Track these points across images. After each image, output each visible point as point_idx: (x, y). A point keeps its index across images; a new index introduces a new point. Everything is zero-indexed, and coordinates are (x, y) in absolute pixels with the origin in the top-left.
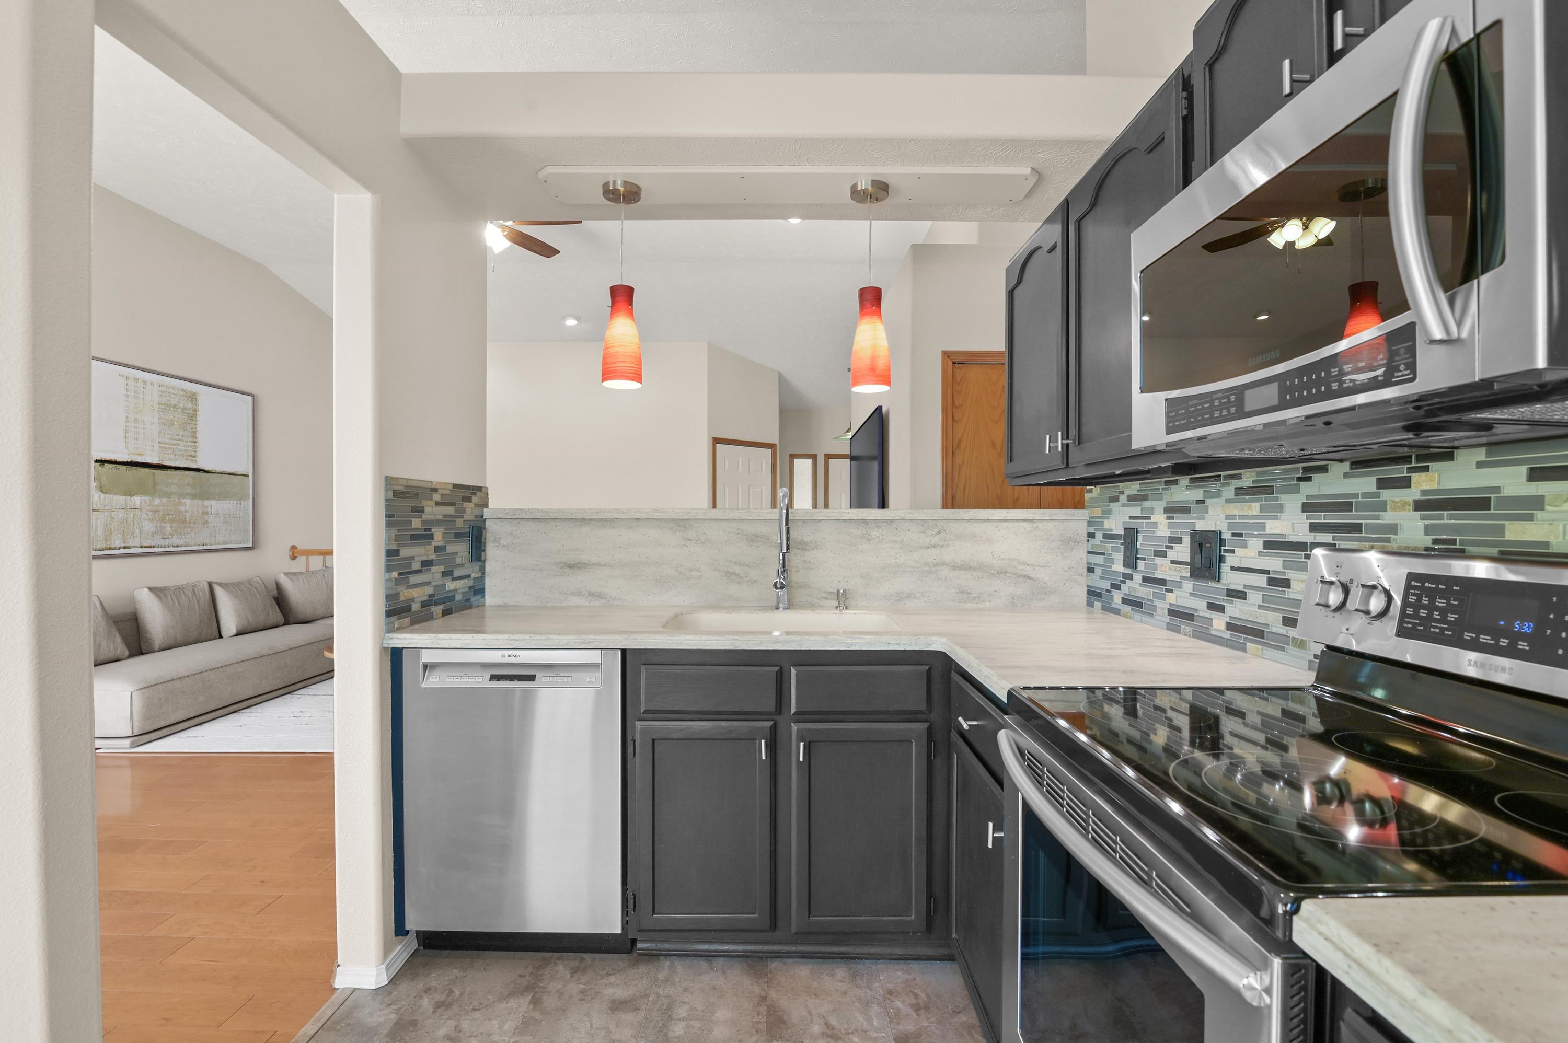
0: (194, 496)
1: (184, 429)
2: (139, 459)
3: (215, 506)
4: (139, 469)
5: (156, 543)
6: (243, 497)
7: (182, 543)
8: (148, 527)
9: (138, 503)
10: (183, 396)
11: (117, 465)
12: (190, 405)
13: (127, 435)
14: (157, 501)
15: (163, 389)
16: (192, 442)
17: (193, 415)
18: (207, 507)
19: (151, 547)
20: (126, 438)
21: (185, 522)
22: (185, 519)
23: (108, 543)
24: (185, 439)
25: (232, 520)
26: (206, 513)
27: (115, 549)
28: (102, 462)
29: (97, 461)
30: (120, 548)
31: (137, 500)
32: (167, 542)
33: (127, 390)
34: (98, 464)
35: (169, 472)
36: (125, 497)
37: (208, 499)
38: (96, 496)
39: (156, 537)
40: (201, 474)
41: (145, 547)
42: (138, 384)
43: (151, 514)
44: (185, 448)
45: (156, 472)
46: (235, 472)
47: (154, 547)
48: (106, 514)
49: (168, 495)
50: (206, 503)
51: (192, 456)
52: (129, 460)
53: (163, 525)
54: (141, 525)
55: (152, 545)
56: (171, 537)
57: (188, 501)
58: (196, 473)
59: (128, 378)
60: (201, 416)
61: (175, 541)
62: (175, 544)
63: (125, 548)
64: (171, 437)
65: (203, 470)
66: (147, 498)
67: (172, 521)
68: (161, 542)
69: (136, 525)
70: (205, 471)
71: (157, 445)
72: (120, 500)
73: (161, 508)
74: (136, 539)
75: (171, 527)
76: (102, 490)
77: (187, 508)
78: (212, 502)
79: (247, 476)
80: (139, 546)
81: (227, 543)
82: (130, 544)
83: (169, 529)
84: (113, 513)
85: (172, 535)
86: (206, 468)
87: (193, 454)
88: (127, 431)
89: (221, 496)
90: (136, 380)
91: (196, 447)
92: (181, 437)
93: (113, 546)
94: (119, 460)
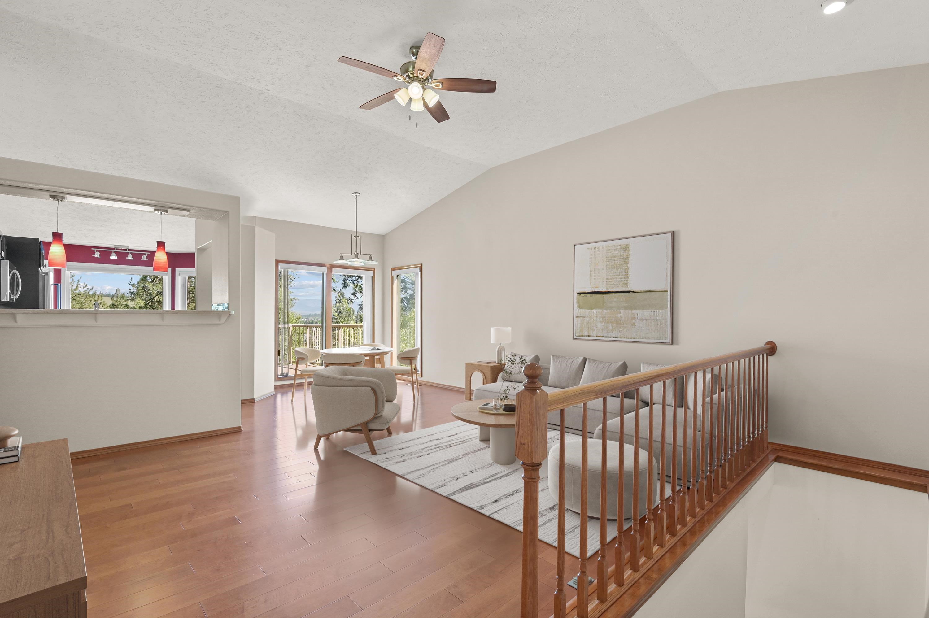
0: (626, 308)
1: (620, 268)
2: (596, 290)
3: (640, 313)
4: (596, 295)
5: (604, 334)
6: (663, 307)
7: (618, 336)
8: (600, 326)
9: (595, 313)
10: (620, 249)
11: (586, 294)
12: (625, 253)
13: (591, 278)
14: (605, 311)
15: (609, 248)
16: (625, 275)
17: (626, 259)
18: (635, 314)
19: (601, 337)
20: (590, 279)
21: (621, 324)
22: (621, 322)
23: (582, 333)
24: (621, 274)
25: (653, 323)
26: (634, 318)
27: (585, 336)
28: (580, 294)
29: (578, 293)
30: (587, 336)
31: (594, 311)
32: (610, 335)
33: (591, 255)
34: (578, 295)
35: (612, 295)
36: (589, 310)
37: (636, 309)
38: (577, 310)
39: (603, 331)
40: (630, 294)
41: (598, 337)
42: (596, 250)
43: (601, 319)
44: (621, 280)
45: (605, 295)
46: (655, 290)
47: (603, 337)
48: (581, 319)
49: (611, 308)
50: (634, 311)
51: (625, 284)
52: (591, 291)
53: (608, 325)
54: (596, 324)
55: (602, 336)
56: (612, 332)
57: (622, 311)
58: (627, 294)
59: (591, 249)
60: (631, 258)
61: (614, 334)
62: (614, 336)
63: (589, 336)
64: (613, 274)
65: (632, 291)
66: (600, 310)
67: (612, 323)
68: (606, 335)
69: (594, 325)
70: (633, 292)
71: (605, 281)
72: (587, 311)
73: (607, 316)
74: (594, 332)
75: (612, 326)
76: (580, 307)
77: (622, 315)
78: (638, 311)
79: (666, 291)
80: (596, 335)
81: (648, 338)
82: (591, 334)
83: (611, 328)
84: (584, 318)
85: (612, 331)
86: (634, 290)
87: (625, 282)
88: (591, 276)
89: (644, 307)
90: (595, 248)
91: (628, 278)
92: (618, 274)
93: (584, 335)
94: (587, 291)
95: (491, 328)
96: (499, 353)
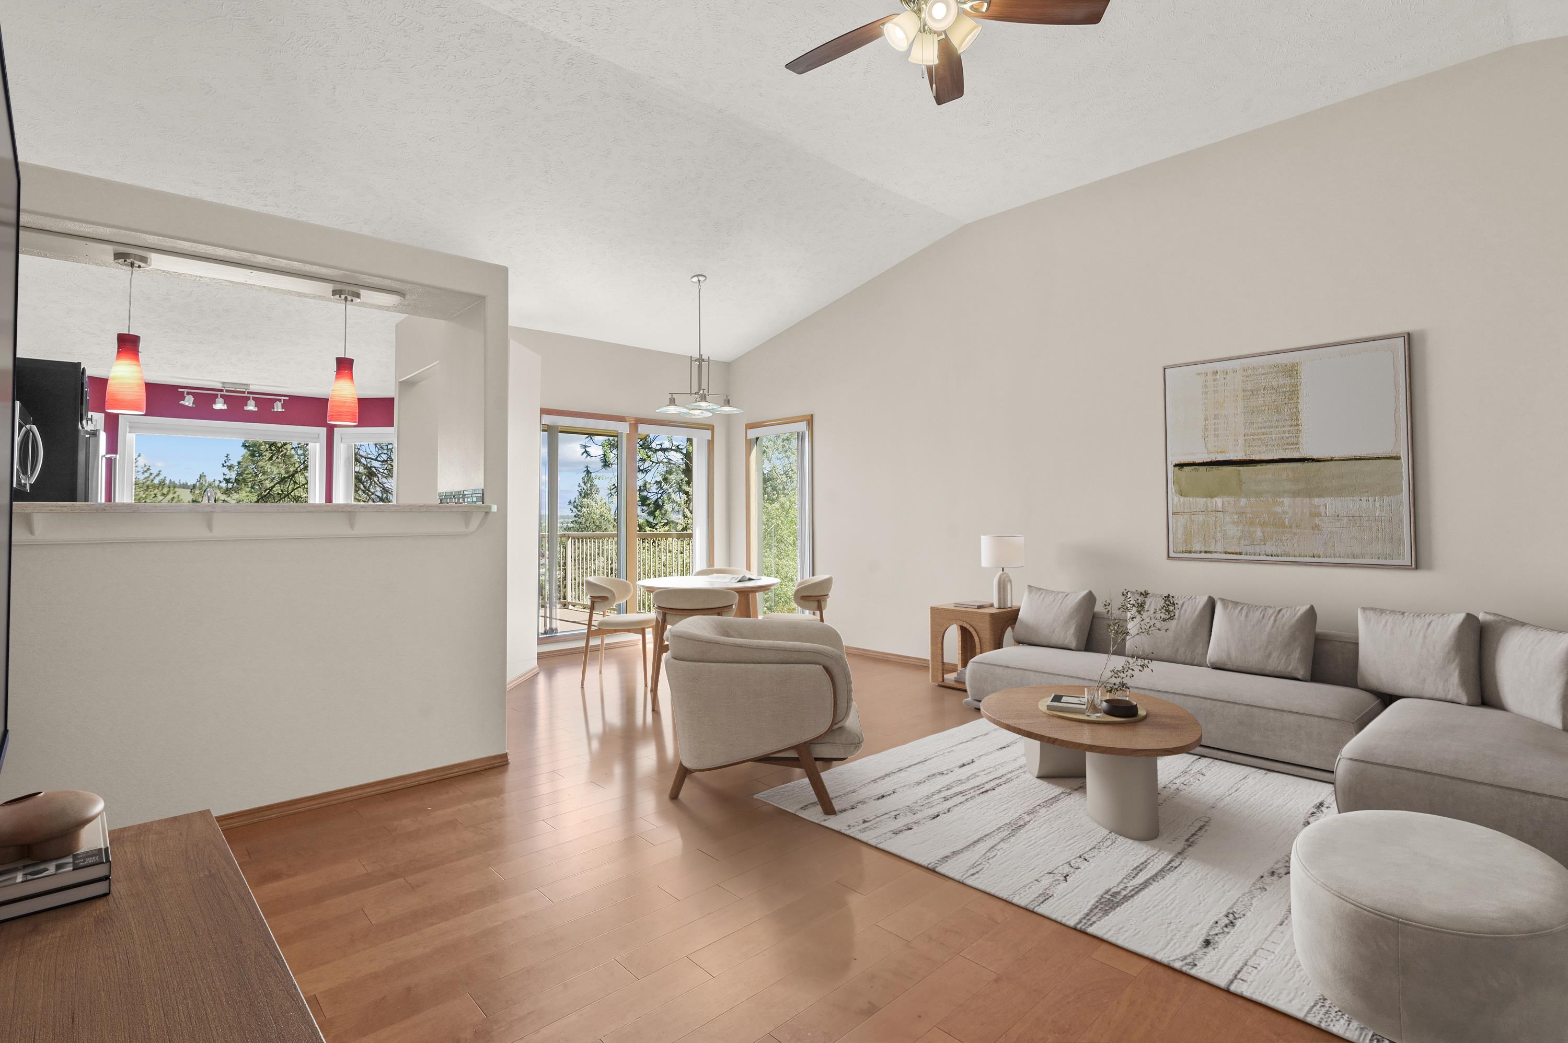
0: (1295, 494)
1: (1278, 412)
2: (1220, 458)
3: (1330, 504)
4: (1220, 468)
5: (1243, 549)
6: (1392, 490)
7: (1279, 552)
8: (1233, 531)
9: (1220, 505)
10: (1277, 372)
11: (1197, 467)
12: (1288, 381)
13: (1206, 433)
14: (1243, 501)
15: (1248, 373)
16: (1291, 426)
17: (1294, 392)
18: (1319, 506)
19: (1236, 553)
20: (1205, 437)
21: (1283, 525)
22: (1283, 523)
23: (1189, 546)
24: (1280, 424)
25: (1366, 524)
26: (1318, 515)
27: (1196, 552)
28: (1181, 466)
29: (1176, 465)
30: (1201, 552)
31: (1218, 501)
32: (1258, 549)
33: (1206, 387)
34: (1177, 468)
35: (1259, 467)
36: (1204, 499)
37: (1320, 495)
38: (1175, 499)
39: (1242, 542)
40: (1306, 464)
41: (1229, 553)
42: (1218, 377)
43: (1235, 517)
44: (1282, 435)
45: (1243, 469)
46: (1369, 456)
47: (1241, 554)
48: (1186, 517)
49: (1258, 494)
50: (1316, 501)
51: (1292, 444)
52: (1209, 460)
53: (1253, 529)
54: (1223, 528)
55: (1238, 551)
56: (1262, 543)
57: (1287, 501)
58: (1299, 464)
59: (1206, 375)
60: (1303, 390)
61: (1269, 548)
62: (1269, 551)
63: (1206, 552)
64: (1260, 425)
65: (1310, 459)
66: (1231, 500)
67: (1263, 525)
68: (1250, 549)
69: (1218, 529)
70: (1313, 460)
71: (1241, 439)
72: (1201, 501)
73: (1249, 510)
74: (1219, 544)
75: (1263, 532)
76: (1182, 493)
77: (1286, 509)
78: (1328, 501)
79: (1398, 458)
80: (1222, 551)
81: (1354, 556)
82: (1212, 549)
83: (1259, 534)
84: (1193, 516)
85: (1264, 541)
86: (1315, 456)
87: (1293, 440)
88: (1206, 430)
89: (1340, 492)
90: (1215, 373)
91: (1299, 431)
92: (1274, 423)
93: (1193, 549)
94: (1197, 461)
95: (983, 538)
96: (1002, 585)
